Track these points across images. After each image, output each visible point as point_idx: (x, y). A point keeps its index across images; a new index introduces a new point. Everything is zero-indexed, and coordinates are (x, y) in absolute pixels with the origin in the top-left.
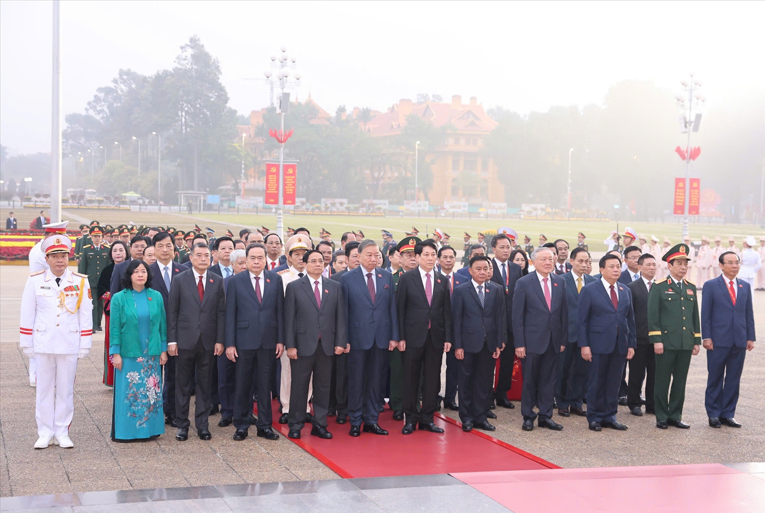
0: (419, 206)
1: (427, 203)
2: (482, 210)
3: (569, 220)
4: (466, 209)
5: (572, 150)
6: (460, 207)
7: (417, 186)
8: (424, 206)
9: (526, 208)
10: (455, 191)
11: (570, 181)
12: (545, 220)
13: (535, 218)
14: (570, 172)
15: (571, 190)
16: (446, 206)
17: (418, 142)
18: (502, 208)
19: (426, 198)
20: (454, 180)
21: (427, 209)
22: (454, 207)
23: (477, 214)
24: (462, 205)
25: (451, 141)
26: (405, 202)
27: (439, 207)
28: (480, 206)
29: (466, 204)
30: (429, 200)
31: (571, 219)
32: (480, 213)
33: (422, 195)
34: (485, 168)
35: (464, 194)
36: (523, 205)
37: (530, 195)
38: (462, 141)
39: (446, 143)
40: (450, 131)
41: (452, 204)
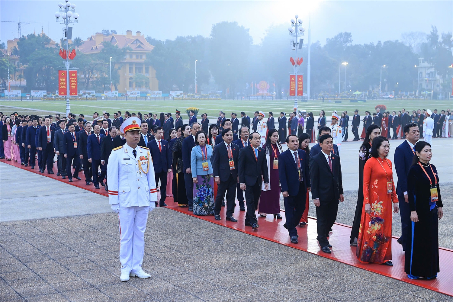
0: (113, 93)
1: (117, 91)
2: (148, 95)
3: (200, 100)
4: (139, 94)
5: (197, 61)
6: (136, 94)
7: (111, 82)
8: (116, 93)
9: (173, 93)
10: (131, 85)
11: (196, 78)
12: (187, 100)
13: (182, 99)
14: (196, 73)
15: (197, 83)
16: (128, 93)
17: (111, 57)
18: (159, 94)
19: (116, 89)
20: (131, 78)
21: (117, 95)
22: (132, 94)
23: (146, 98)
24: (136, 92)
25: (128, 56)
26: (105, 91)
27: (124, 94)
28: (147, 93)
29: (139, 92)
30: (118, 90)
31: (201, 99)
32: (147, 97)
33: (114, 87)
34: (147, 71)
35: (136, 87)
36: (171, 92)
37: (174, 86)
38: (134, 57)
39: (125, 57)
40: (128, 51)
41: (131, 92)
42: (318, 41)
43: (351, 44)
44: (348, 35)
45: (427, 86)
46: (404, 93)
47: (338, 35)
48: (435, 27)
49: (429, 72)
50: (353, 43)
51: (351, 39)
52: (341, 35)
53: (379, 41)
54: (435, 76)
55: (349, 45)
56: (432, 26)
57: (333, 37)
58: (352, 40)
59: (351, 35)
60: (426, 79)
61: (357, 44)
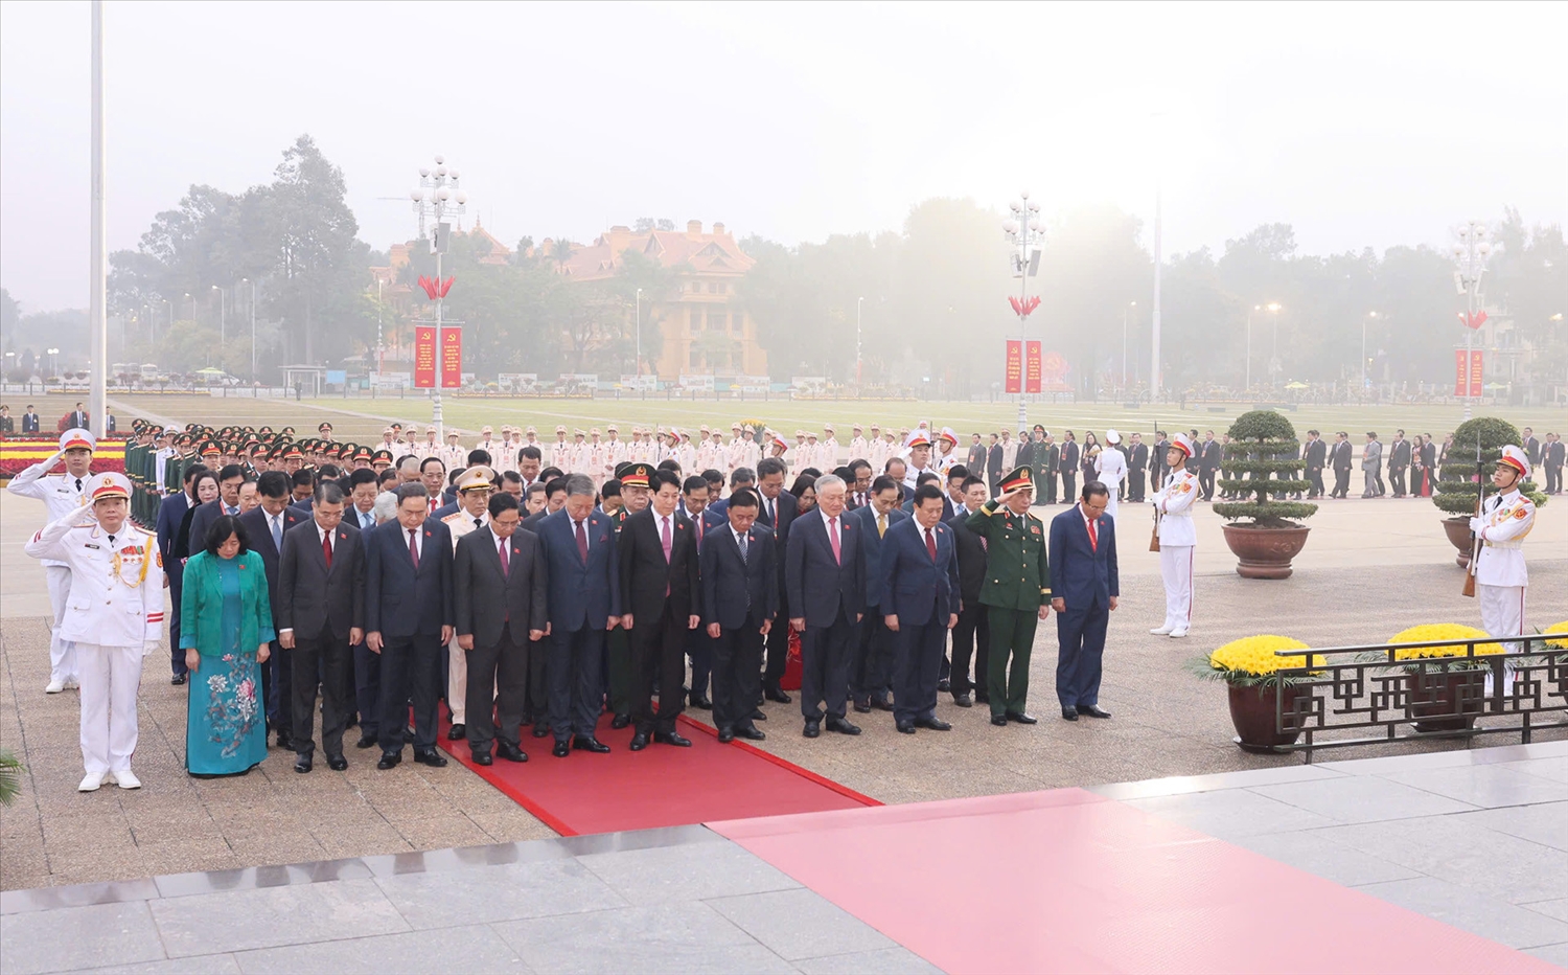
0: (644, 382)
1: (654, 378)
2: (735, 387)
3: (860, 400)
4: (712, 385)
5: (861, 299)
6: (702, 383)
7: (639, 353)
8: (650, 381)
9: (799, 383)
10: (694, 362)
11: (860, 344)
12: (826, 400)
13: (812, 398)
14: (859, 330)
15: (861, 356)
16: (683, 382)
17: (640, 290)
18: (764, 384)
19: (654, 371)
20: (694, 343)
21: (654, 386)
22: (693, 383)
23: (728, 394)
24: (705, 381)
25: (688, 287)
26: (623, 377)
27: (672, 384)
28: (732, 381)
29: (712, 378)
30: (657, 373)
32: (731, 392)
33: (646, 366)
34: (738, 327)
35: (708, 364)
36: (794, 379)
37: (803, 365)
38: (704, 287)
39: (681, 290)
40: (685, 273)
41: (691, 380)
42: (1205, 248)
43: (1291, 255)
44: (1284, 231)
45: (1499, 370)
46: (1433, 386)
47: (1256, 231)
48: (1516, 211)
49: (1502, 332)
50: (1299, 254)
51: (1292, 242)
52: (1264, 230)
53: (1367, 248)
54: (1520, 342)
55: (1286, 257)
56: (1506, 208)
57: (1245, 238)
58: (1296, 245)
59: (1292, 231)
60: (1494, 349)
61: (1308, 255)
